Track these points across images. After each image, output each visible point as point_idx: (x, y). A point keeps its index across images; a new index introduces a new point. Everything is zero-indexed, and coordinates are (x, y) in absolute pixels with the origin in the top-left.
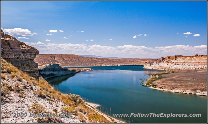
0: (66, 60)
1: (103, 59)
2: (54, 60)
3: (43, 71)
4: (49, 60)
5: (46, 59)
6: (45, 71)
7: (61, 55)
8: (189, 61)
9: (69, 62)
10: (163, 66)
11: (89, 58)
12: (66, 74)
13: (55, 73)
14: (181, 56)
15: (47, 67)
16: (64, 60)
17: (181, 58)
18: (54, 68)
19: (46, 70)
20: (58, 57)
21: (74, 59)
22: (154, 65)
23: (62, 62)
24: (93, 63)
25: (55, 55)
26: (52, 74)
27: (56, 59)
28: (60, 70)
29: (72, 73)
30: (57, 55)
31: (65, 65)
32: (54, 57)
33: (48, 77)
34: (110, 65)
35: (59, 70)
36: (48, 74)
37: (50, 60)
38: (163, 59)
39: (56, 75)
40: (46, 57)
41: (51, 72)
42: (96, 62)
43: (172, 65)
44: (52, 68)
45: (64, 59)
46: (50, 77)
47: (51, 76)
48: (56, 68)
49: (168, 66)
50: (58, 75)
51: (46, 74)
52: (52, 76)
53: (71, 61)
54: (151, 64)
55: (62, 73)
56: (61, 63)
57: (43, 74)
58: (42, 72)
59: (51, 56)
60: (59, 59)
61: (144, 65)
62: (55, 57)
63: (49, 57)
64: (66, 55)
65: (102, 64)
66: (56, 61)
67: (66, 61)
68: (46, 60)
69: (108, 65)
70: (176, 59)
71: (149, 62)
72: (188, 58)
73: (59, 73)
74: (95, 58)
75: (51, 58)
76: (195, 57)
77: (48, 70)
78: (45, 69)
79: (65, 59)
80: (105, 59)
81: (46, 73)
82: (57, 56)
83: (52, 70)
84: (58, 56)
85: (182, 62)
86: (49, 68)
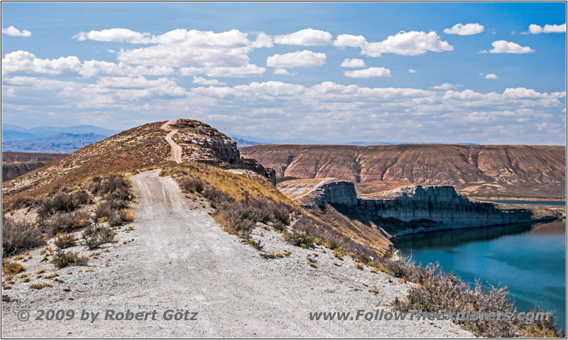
0: (525, 169)
2: (472, 172)
3: (390, 208)
4: (450, 171)
5: (440, 165)
6: (399, 209)
7: (506, 148)
9: (541, 178)
12: (484, 224)
13: (436, 216)
15: (405, 194)
16: (516, 169)
18: (432, 198)
19: (401, 206)
20: (490, 155)
23: (507, 178)
25: (482, 147)
26: (423, 221)
27: (481, 167)
28: (457, 209)
29: (514, 221)
30: (490, 148)
31: (517, 192)
32: (475, 158)
33: (410, 230)
35: (454, 207)
36: (408, 220)
37: (455, 170)
39: (442, 227)
40: (440, 158)
41: (421, 215)
44: (427, 198)
45: (517, 165)
46: (416, 231)
47: (421, 229)
48: (443, 198)
50: (449, 227)
51: (403, 219)
52: (423, 226)
55: (465, 219)
56: (501, 183)
57: (392, 218)
58: (388, 211)
59: (463, 151)
60: (496, 168)
62: (479, 157)
63: (455, 158)
64: (531, 148)
66: (480, 174)
67: (527, 174)
68: (440, 170)
73: (455, 220)
75: (461, 163)
77: (408, 206)
78: (397, 203)
79: (521, 166)
81: (403, 215)
82: (487, 152)
83: (427, 206)
84: (493, 152)
86: (415, 199)
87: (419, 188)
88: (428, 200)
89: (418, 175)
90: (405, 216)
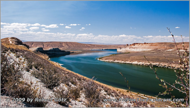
1: (94, 45)
2: (61, 46)
7: (67, 42)
8: (140, 47)
9: (71, 47)
10: (127, 50)
11: (85, 44)
12: (63, 54)
13: (56, 53)
14: (137, 44)
15: (51, 49)
16: (68, 45)
17: (137, 45)
21: (74, 45)
22: (122, 49)
24: (87, 48)
25: (63, 42)
26: (54, 53)
27: (63, 45)
28: (59, 51)
29: (68, 53)
30: (64, 42)
31: (68, 49)
32: (62, 44)
33: (52, 55)
34: (98, 49)
38: (128, 45)
40: (57, 44)
41: (54, 52)
42: (89, 47)
43: (132, 49)
48: (57, 50)
49: (130, 49)
50: (58, 54)
53: (73, 46)
54: (121, 49)
55: (60, 53)
56: (66, 47)
59: (60, 43)
60: (65, 45)
61: (117, 49)
63: (59, 44)
65: (93, 48)
67: (69, 46)
68: (57, 46)
69: (96, 49)
70: (134, 45)
71: (120, 48)
72: (141, 45)
74: (89, 45)
75: (60, 44)
76: (144, 44)
78: (50, 51)
79: (69, 45)
80: (96, 45)
85: (137, 47)
87: (53, 48)
88: (54, 50)
89: (53, 46)
90: (51, 53)
